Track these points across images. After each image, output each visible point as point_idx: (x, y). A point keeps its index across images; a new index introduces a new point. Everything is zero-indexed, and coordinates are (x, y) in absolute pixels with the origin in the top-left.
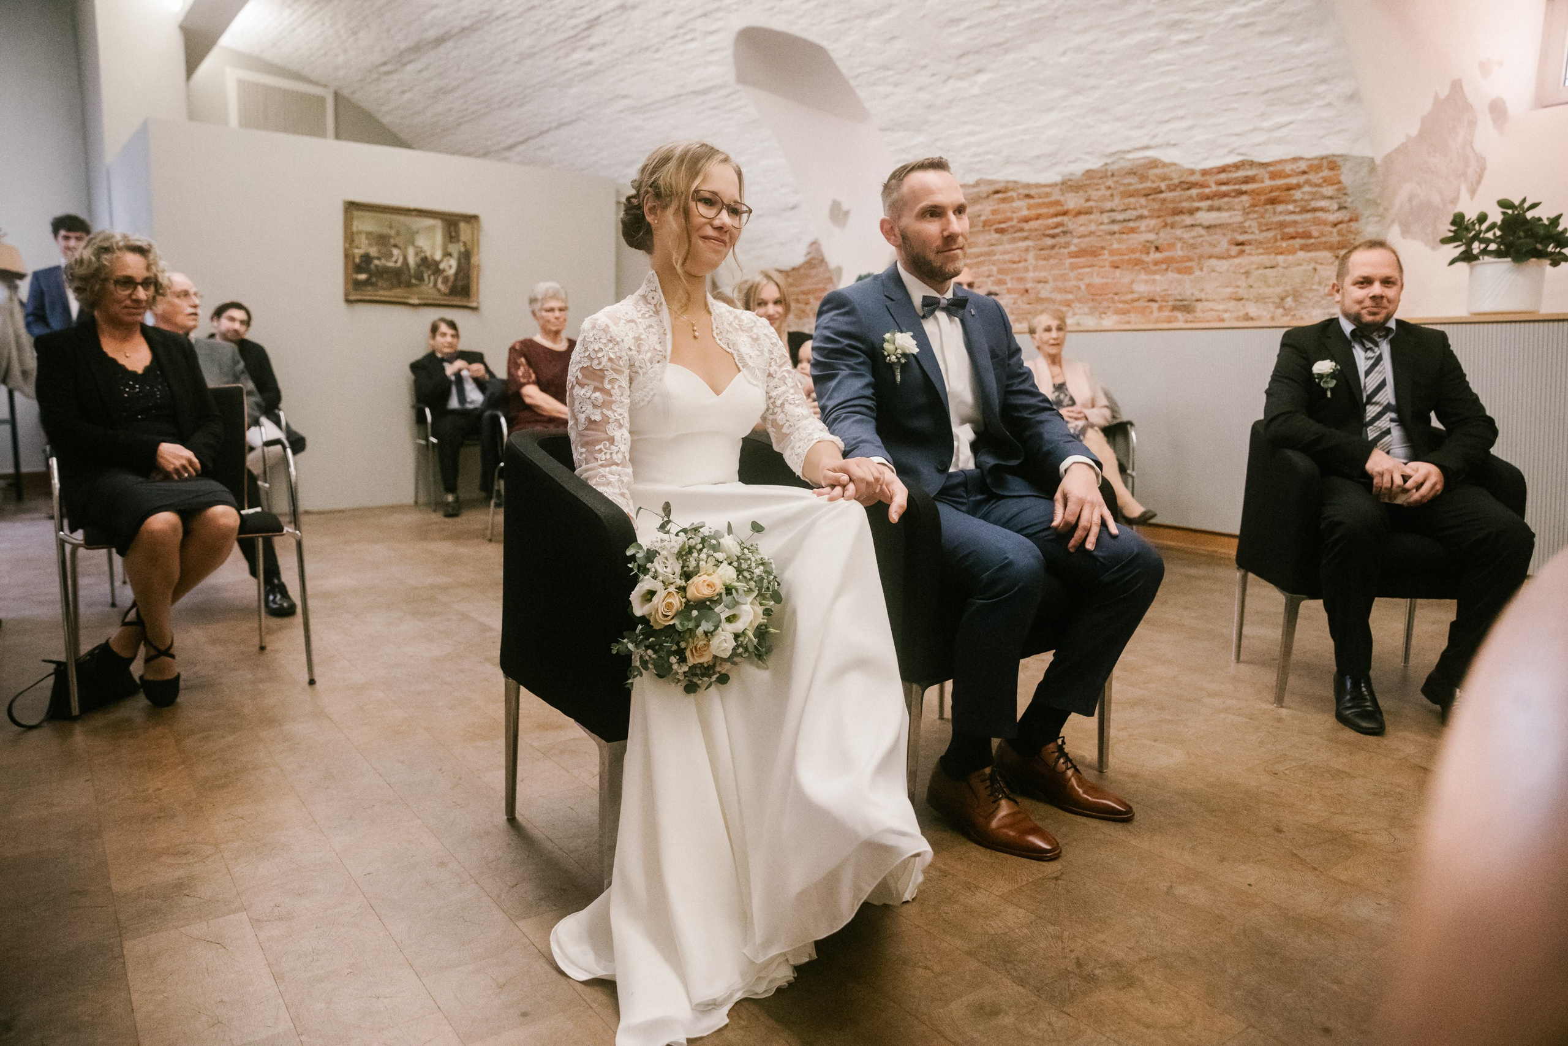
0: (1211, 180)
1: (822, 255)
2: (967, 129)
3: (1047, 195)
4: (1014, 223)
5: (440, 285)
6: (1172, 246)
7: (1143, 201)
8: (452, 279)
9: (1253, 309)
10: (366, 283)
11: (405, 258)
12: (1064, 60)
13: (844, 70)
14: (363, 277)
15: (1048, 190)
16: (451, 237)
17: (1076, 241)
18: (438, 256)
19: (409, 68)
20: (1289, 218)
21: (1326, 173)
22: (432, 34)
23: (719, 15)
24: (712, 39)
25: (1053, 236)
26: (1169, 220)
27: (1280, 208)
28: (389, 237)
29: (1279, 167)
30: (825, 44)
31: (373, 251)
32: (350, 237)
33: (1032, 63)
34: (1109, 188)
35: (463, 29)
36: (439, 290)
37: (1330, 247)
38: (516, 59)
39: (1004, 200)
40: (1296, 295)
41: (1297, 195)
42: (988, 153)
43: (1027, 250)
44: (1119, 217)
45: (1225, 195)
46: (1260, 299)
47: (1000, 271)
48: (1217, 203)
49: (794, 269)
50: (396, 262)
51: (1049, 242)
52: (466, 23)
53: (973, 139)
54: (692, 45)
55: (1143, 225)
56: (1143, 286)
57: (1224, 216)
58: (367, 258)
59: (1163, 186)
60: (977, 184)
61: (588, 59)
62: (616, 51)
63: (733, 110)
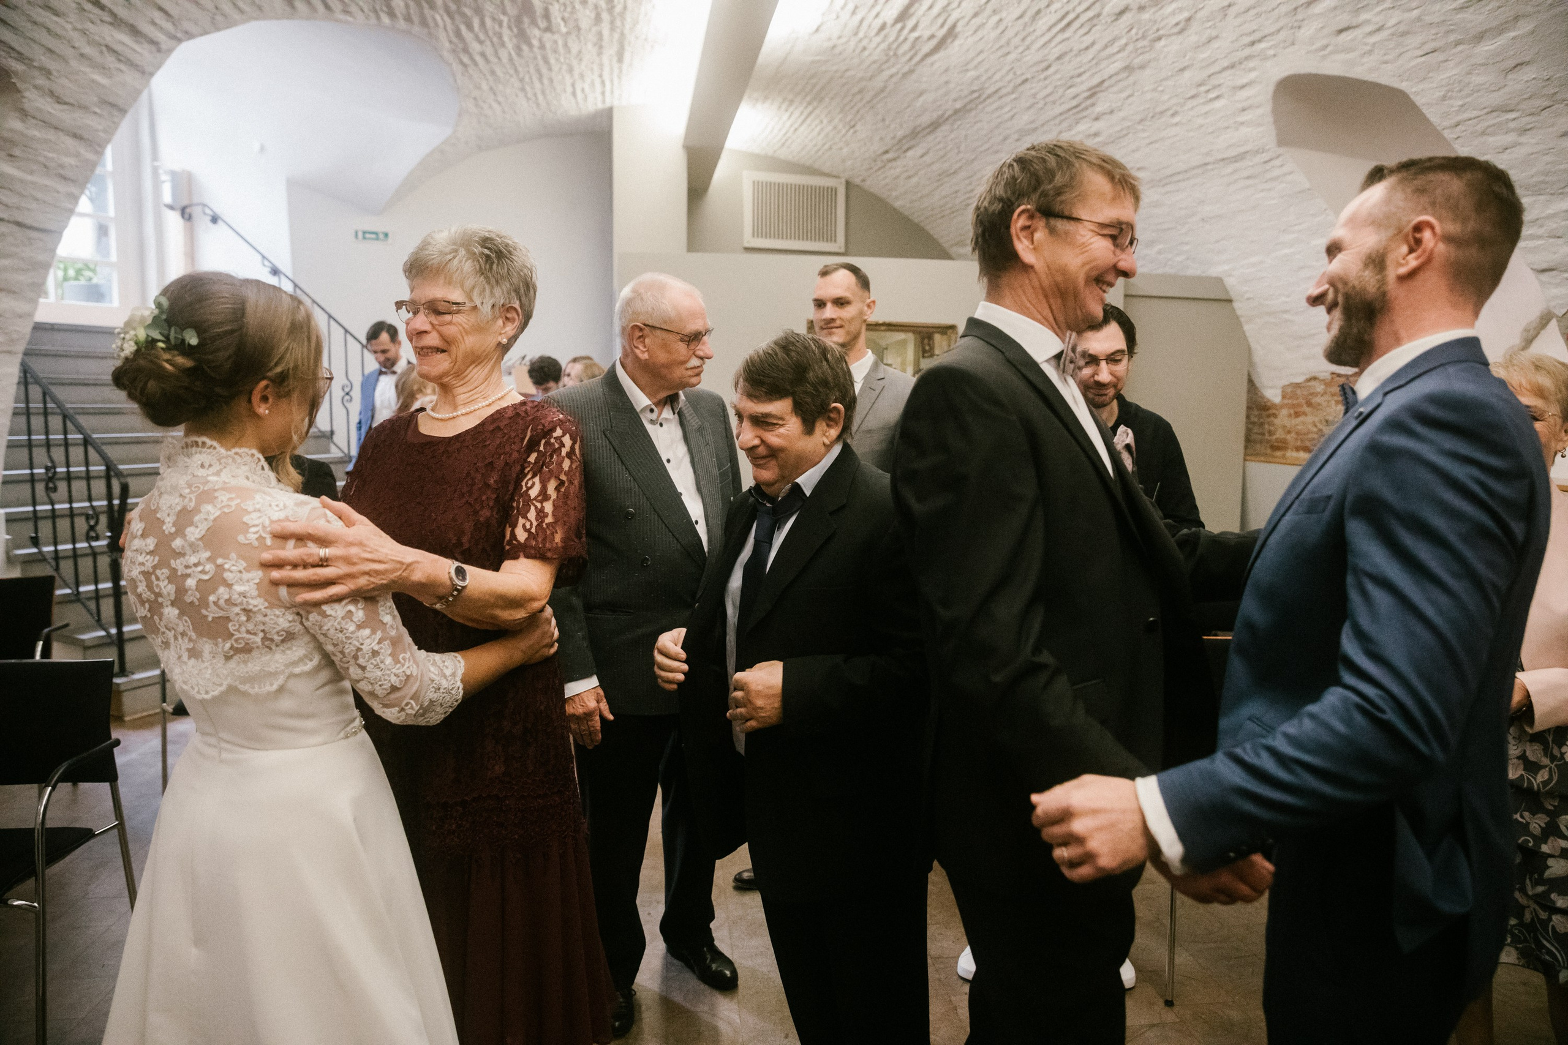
13: (1435, 118)
16: (924, 352)
19: (910, 153)
22: (926, 119)
23: (1251, 64)
24: (1244, 94)
30: (1403, 86)
35: (956, 112)
38: (1016, 136)
52: (958, 105)
54: (1218, 104)
61: (1093, 130)
62: (1124, 119)
63: (1273, 179)
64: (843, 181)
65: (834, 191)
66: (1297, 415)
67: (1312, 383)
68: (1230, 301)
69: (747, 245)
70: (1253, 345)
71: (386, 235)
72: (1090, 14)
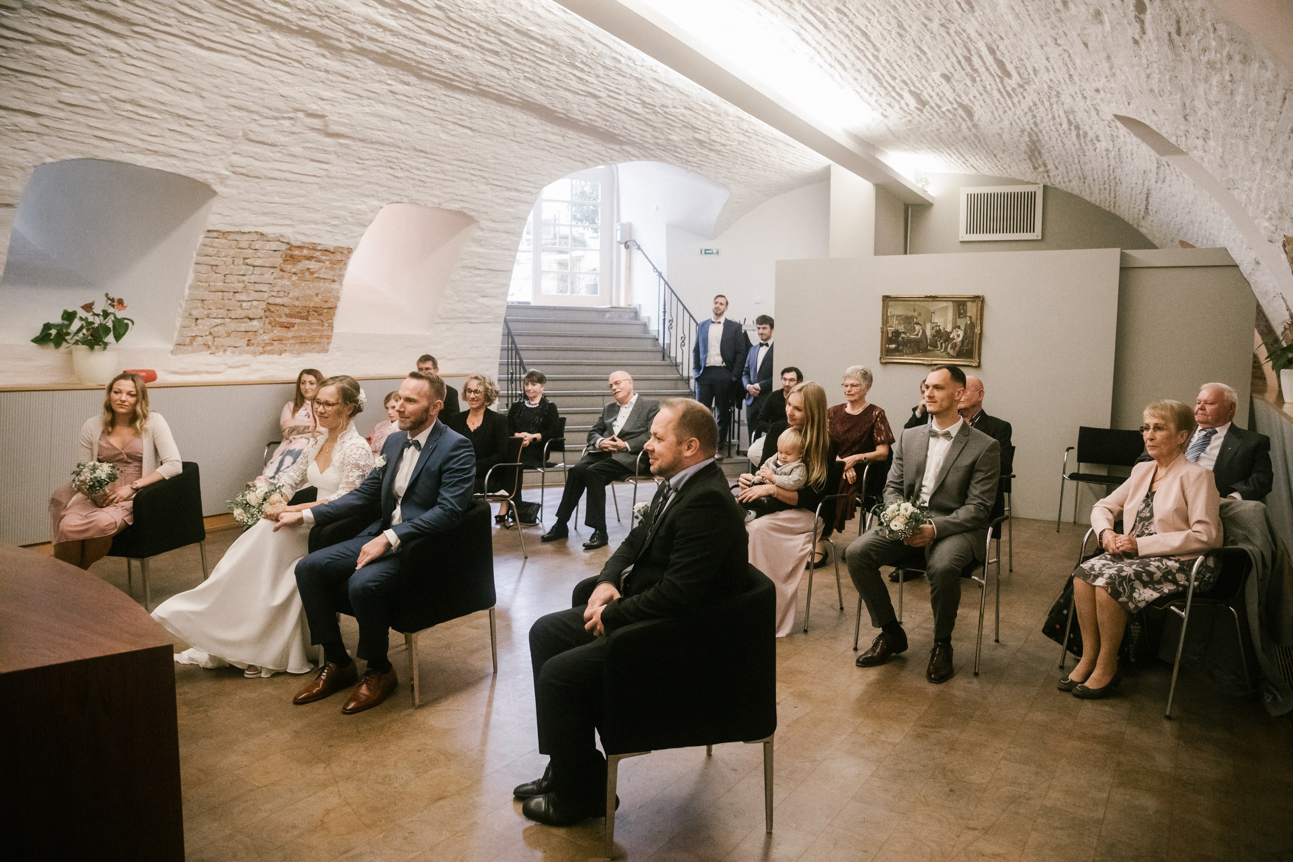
5: (949, 350)
8: (959, 344)
10: (896, 350)
11: (924, 332)
14: (893, 346)
16: (960, 314)
18: (949, 329)
28: (913, 317)
31: (901, 328)
36: (948, 354)
50: (917, 335)
58: (897, 333)
64: (1042, 186)
65: (1033, 195)
68: (1236, 266)
69: (961, 240)
70: (1262, 302)
71: (718, 253)
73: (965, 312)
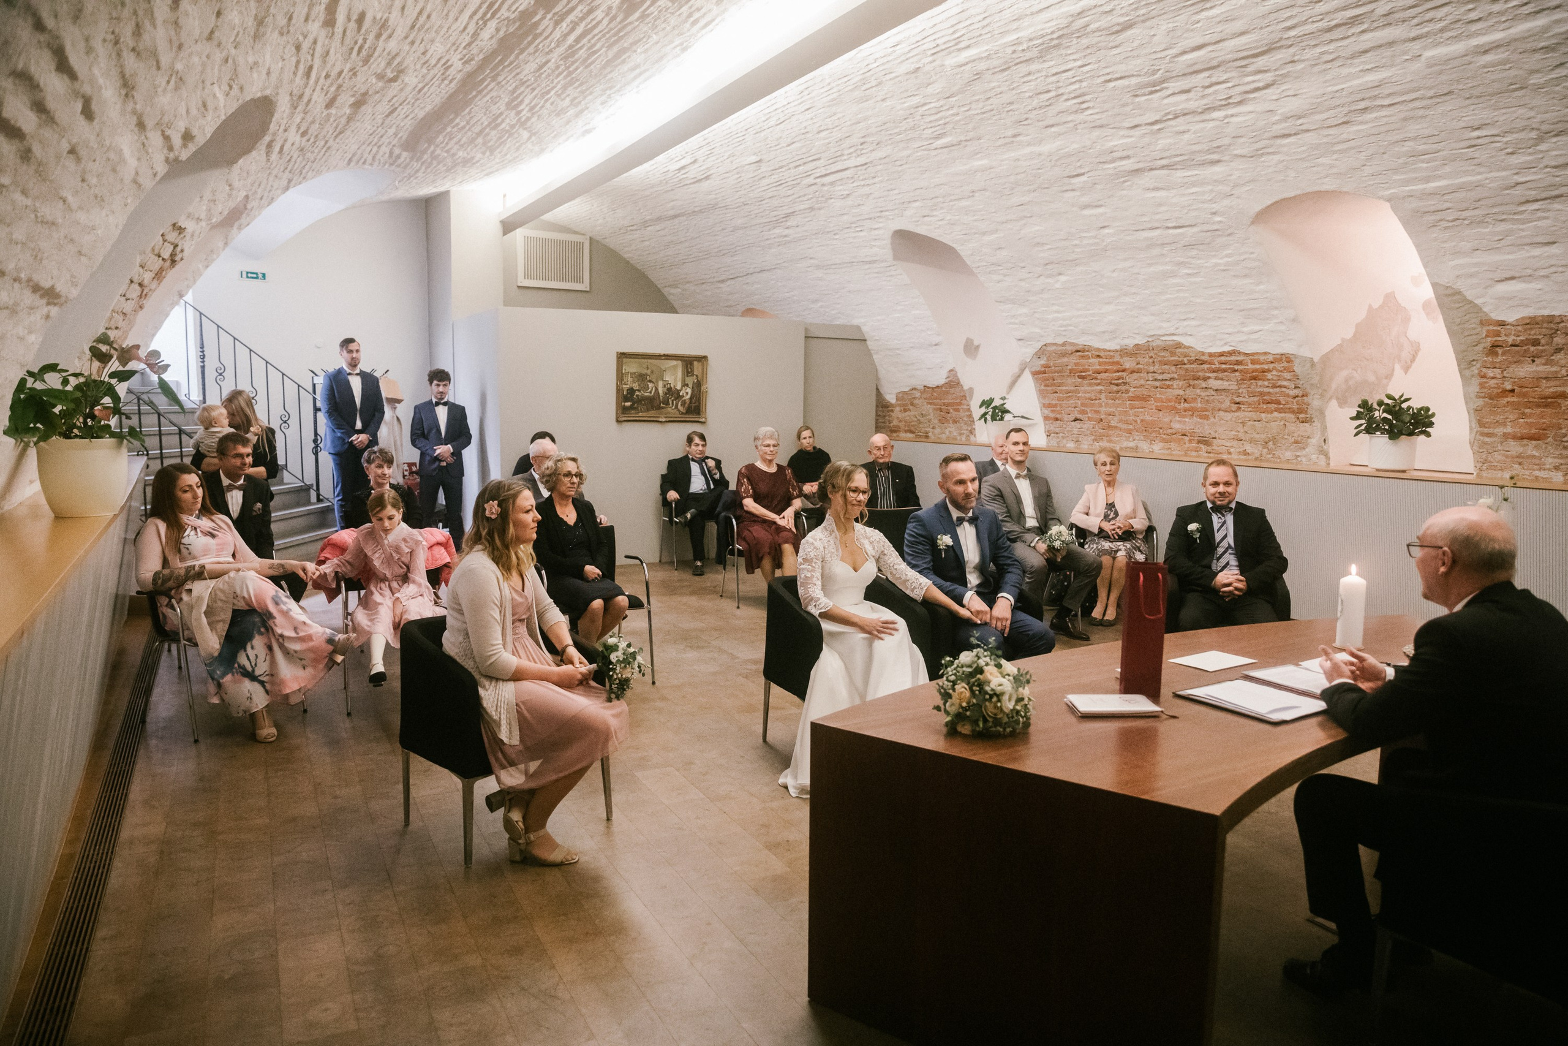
0: (1216, 360)
1: (958, 379)
2: (1055, 308)
3: (1112, 357)
4: (1090, 373)
5: (680, 407)
6: (1194, 400)
7: (1173, 368)
8: (688, 402)
9: (1249, 448)
10: (631, 408)
11: (657, 389)
12: (1115, 274)
13: (968, 263)
14: (628, 404)
15: (1112, 354)
16: (688, 372)
17: (1132, 389)
18: (679, 387)
19: (651, 228)
20: (1267, 390)
21: (1285, 364)
22: (671, 213)
23: (881, 220)
24: (876, 232)
25: (1117, 385)
26: (1192, 382)
27: (1260, 383)
28: (646, 375)
29: (1256, 357)
30: (954, 245)
31: (636, 386)
32: (620, 376)
33: (1094, 274)
34: (1151, 357)
35: (694, 212)
36: (679, 410)
37: (1293, 412)
38: (731, 229)
39: (1082, 357)
40: (1274, 440)
41: (1269, 376)
42: (1070, 325)
43: (1100, 392)
44: (1160, 377)
45: (1224, 371)
46: (1252, 441)
47: (1082, 404)
48: (1220, 375)
49: (938, 387)
50: (650, 392)
51: (1115, 388)
52: (696, 209)
53: (1059, 315)
55: (1175, 384)
56: (1178, 424)
57: (1225, 384)
58: (631, 391)
59: (1185, 360)
60: (1064, 344)
61: (784, 234)
62: (806, 231)
63: (891, 276)
64: (589, 238)
65: (581, 245)
66: (905, 411)
67: (914, 392)
68: (865, 341)
69: (520, 285)
70: (879, 368)
71: (264, 275)
72: (795, 182)
73: (692, 371)
